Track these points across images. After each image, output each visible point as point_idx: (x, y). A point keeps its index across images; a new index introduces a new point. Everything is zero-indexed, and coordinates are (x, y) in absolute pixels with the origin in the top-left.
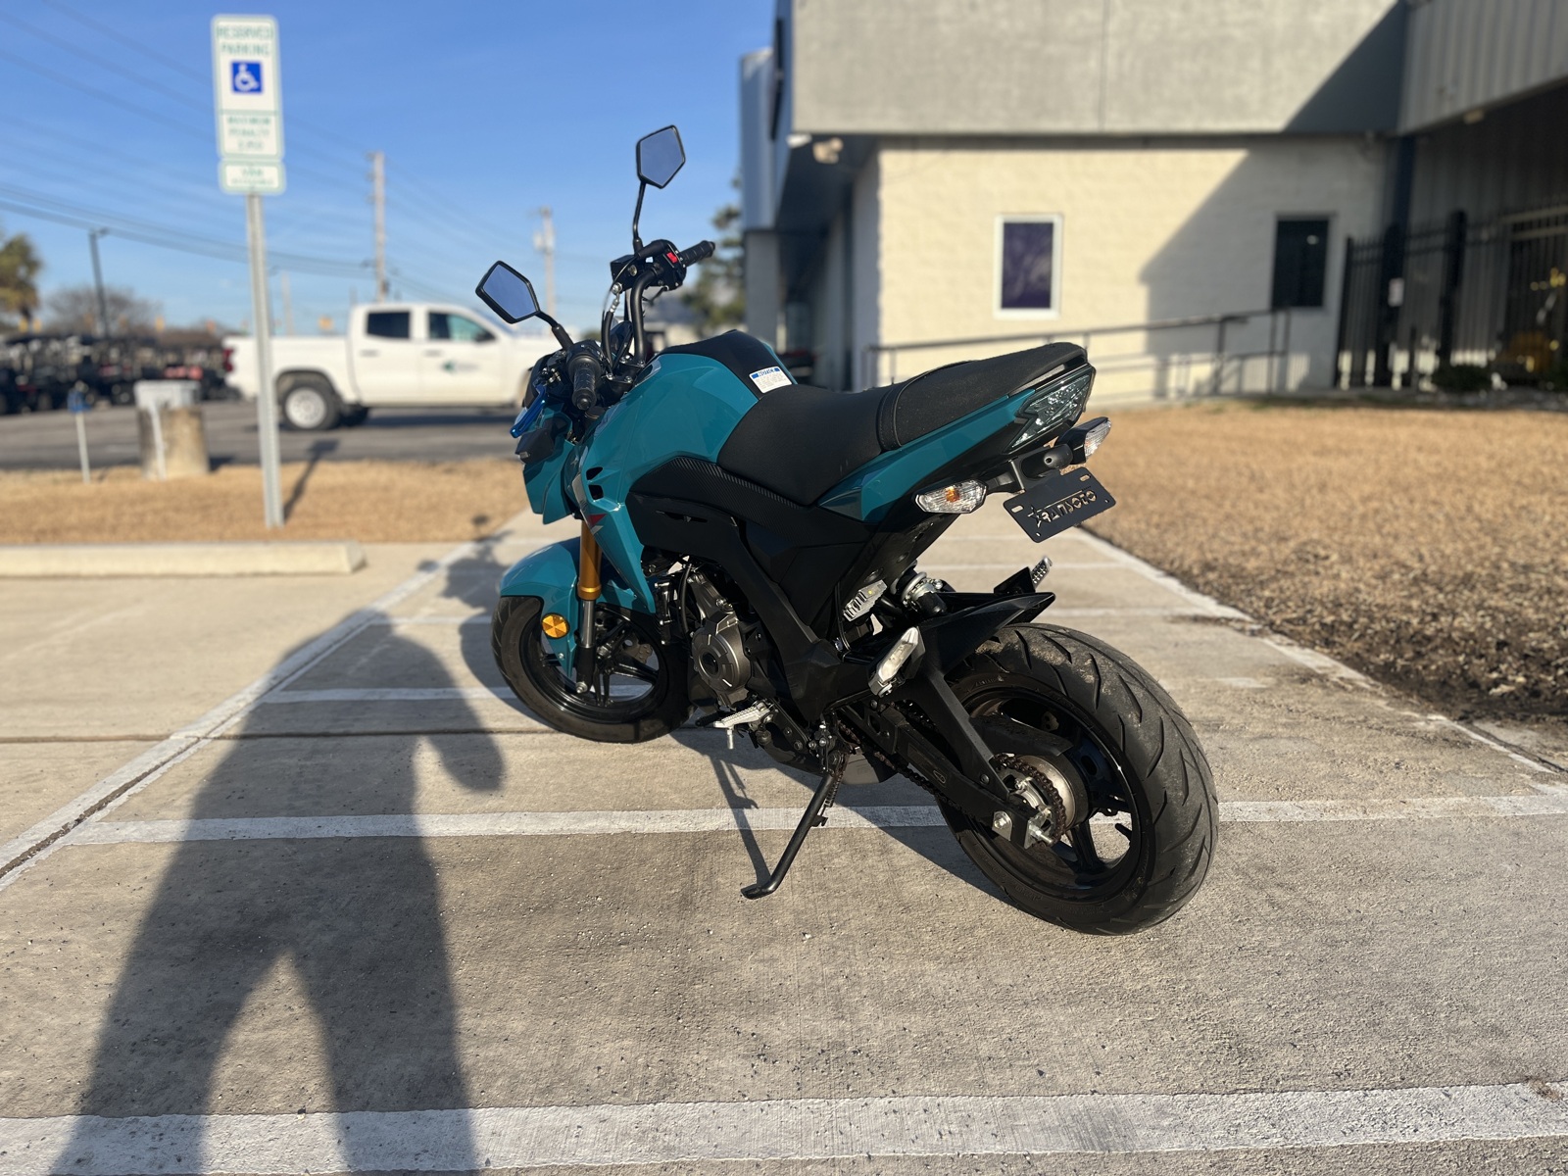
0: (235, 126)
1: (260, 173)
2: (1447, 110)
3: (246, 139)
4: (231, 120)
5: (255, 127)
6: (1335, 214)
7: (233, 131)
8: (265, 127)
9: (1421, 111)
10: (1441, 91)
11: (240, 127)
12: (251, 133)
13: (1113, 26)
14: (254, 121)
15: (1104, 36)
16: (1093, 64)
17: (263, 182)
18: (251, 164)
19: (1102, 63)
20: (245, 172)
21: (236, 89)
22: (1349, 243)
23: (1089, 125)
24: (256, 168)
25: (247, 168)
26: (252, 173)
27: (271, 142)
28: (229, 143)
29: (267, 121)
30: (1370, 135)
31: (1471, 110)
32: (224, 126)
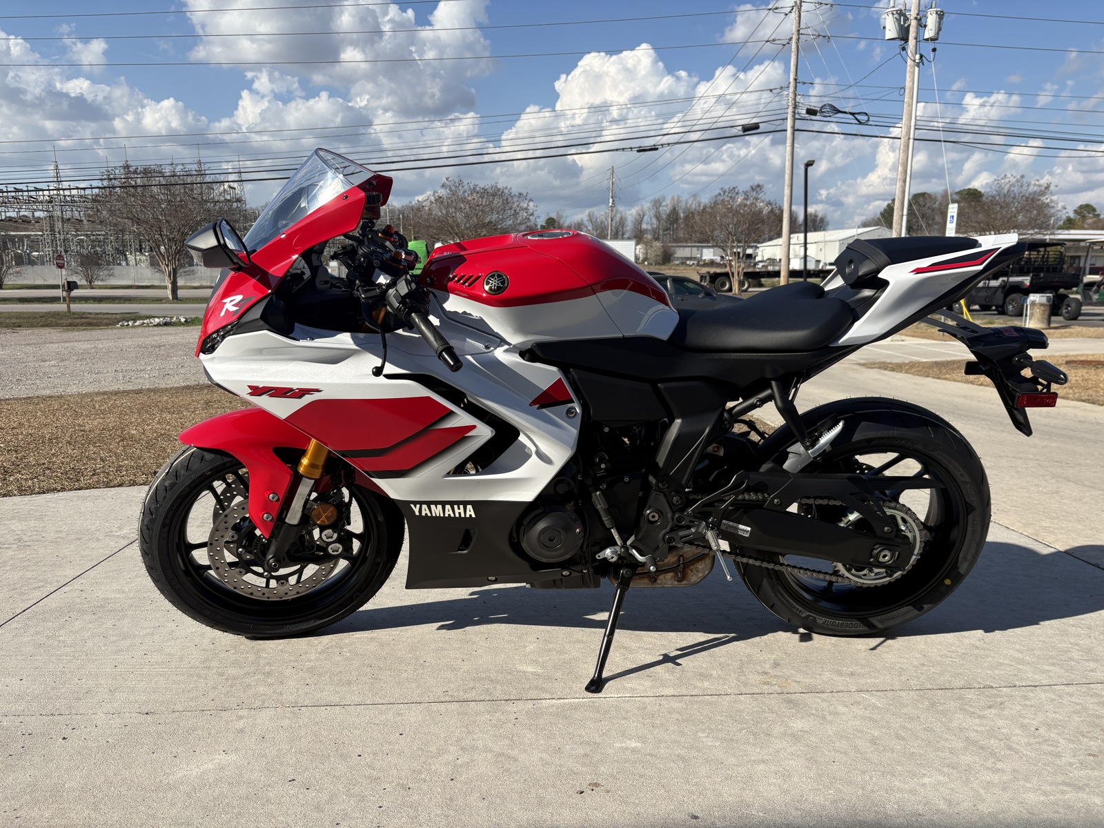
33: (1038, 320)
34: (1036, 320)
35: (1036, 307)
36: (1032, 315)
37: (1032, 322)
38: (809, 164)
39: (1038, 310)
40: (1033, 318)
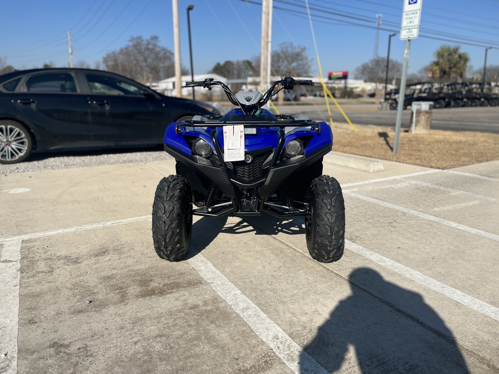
0: (407, 16)
1: (411, 32)
3: (409, 20)
4: (406, 15)
5: (413, 16)
7: (406, 18)
8: (416, 15)
11: (408, 16)
12: (411, 18)
14: (413, 14)
17: (412, 35)
18: (409, 29)
20: (407, 32)
21: (410, 3)
24: (411, 30)
25: (408, 30)
26: (409, 32)
27: (416, 21)
28: (405, 23)
29: (417, 13)
32: (404, 16)
33: (423, 127)
34: (422, 127)
35: (421, 115)
36: (417, 122)
37: (418, 128)
38: (190, 9)
39: (423, 118)
40: (419, 124)
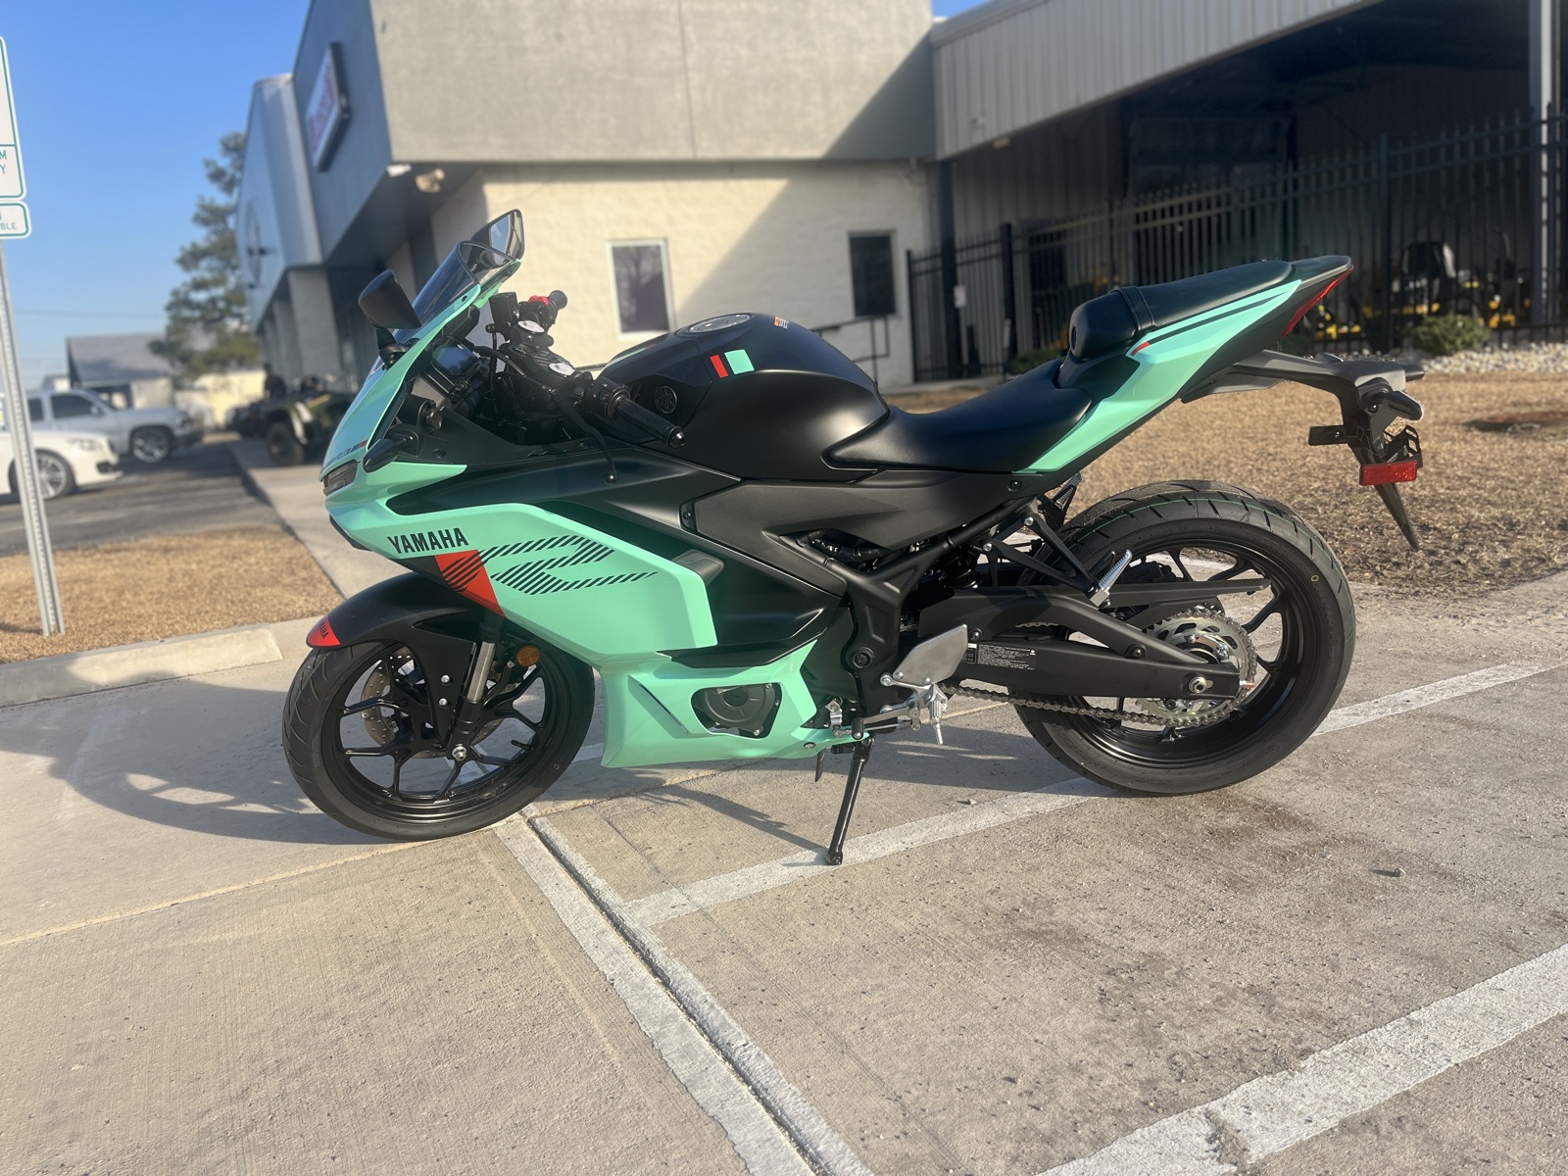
2: (979, 138)
6: (894, 231)
8: (1, 161)
9: (954, 140)
10: (974, 121)
13: (691, 60)
15: (685, 69)
16: (679, 96)
19: (689, 98)
22: (909, 254)
23: (683, 153)
27: (11, 181)
29: (2, 155)
30: (913, 161)
31: (1001, 138)
